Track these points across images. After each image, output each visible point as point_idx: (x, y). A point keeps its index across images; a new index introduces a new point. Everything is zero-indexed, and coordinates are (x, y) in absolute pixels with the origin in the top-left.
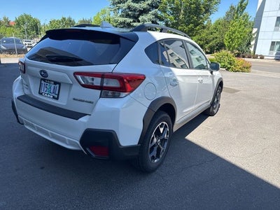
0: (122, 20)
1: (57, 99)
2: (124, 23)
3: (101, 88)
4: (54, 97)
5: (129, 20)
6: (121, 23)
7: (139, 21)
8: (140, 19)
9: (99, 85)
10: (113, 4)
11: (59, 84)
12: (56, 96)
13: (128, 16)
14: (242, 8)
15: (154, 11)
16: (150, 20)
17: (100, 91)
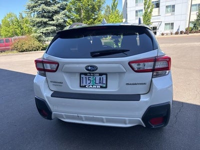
0: (39, 20)
1: (106, 87)
2: (41, 22)
3: (153, 70)
4: (101, 87)
5: (45, 20)
6: (38, 23)
7: (53, 20)
8: (54, 18)
9: (151, 68)
10: (29, 8)
11: (106, 74)
12: (104, 86)
13: (43, 16)
14: (114, 6)
15: (63, 12)
16: (62, 18)
17: (152, 73)
